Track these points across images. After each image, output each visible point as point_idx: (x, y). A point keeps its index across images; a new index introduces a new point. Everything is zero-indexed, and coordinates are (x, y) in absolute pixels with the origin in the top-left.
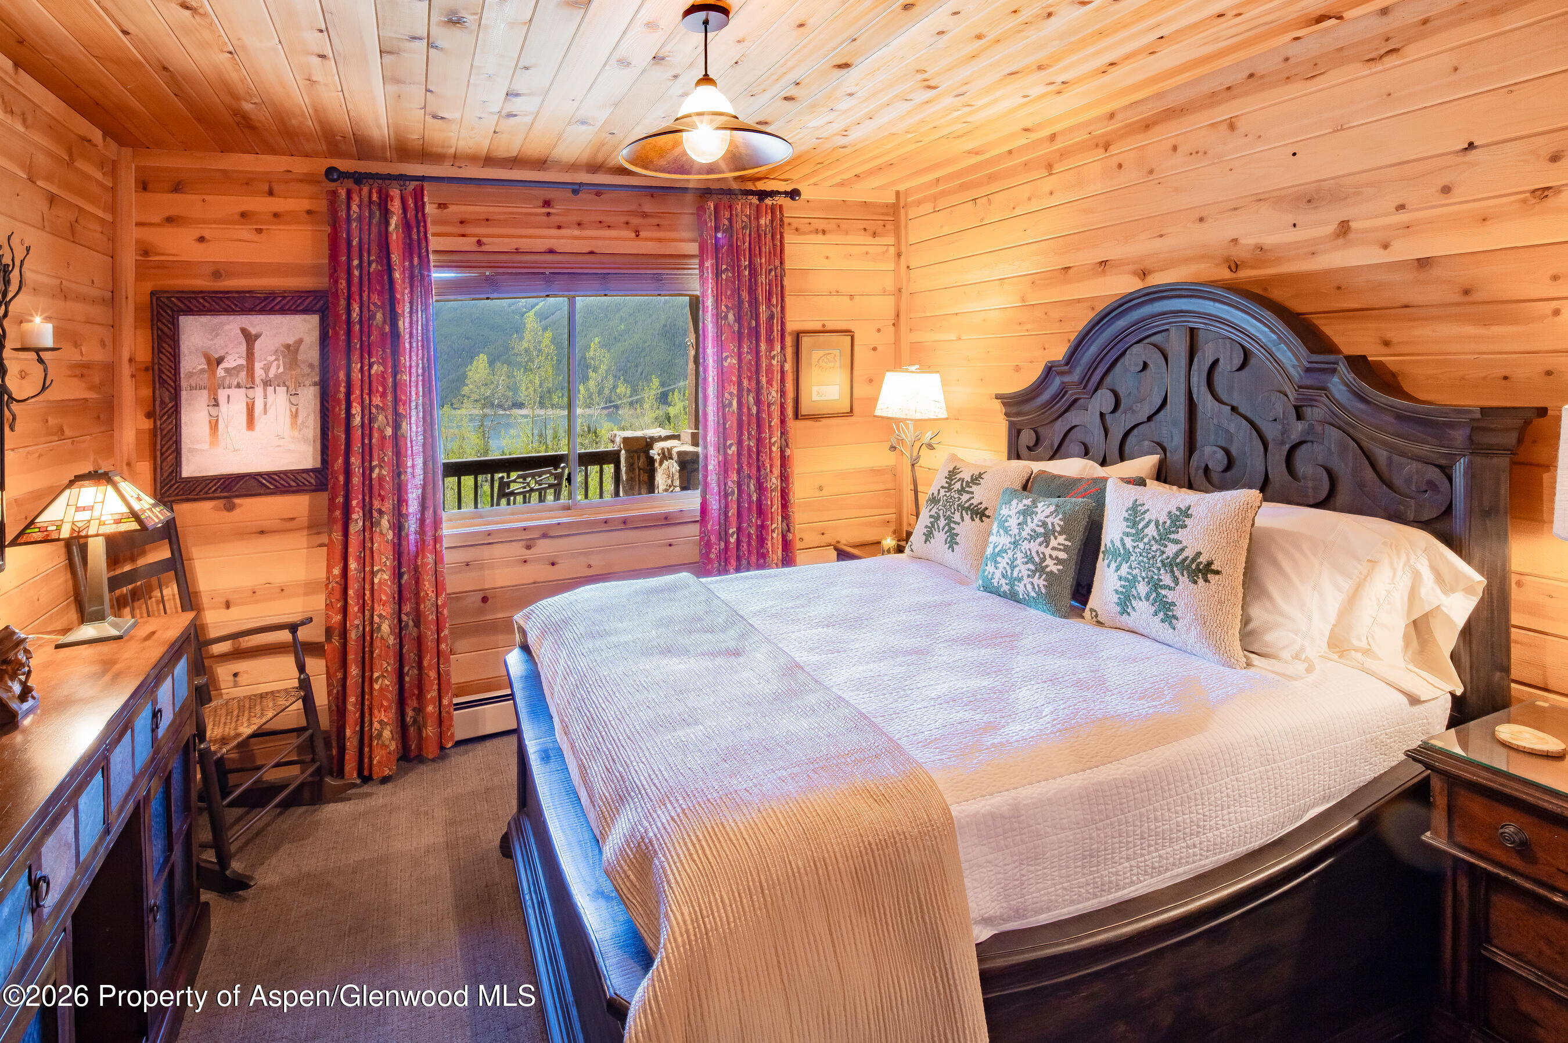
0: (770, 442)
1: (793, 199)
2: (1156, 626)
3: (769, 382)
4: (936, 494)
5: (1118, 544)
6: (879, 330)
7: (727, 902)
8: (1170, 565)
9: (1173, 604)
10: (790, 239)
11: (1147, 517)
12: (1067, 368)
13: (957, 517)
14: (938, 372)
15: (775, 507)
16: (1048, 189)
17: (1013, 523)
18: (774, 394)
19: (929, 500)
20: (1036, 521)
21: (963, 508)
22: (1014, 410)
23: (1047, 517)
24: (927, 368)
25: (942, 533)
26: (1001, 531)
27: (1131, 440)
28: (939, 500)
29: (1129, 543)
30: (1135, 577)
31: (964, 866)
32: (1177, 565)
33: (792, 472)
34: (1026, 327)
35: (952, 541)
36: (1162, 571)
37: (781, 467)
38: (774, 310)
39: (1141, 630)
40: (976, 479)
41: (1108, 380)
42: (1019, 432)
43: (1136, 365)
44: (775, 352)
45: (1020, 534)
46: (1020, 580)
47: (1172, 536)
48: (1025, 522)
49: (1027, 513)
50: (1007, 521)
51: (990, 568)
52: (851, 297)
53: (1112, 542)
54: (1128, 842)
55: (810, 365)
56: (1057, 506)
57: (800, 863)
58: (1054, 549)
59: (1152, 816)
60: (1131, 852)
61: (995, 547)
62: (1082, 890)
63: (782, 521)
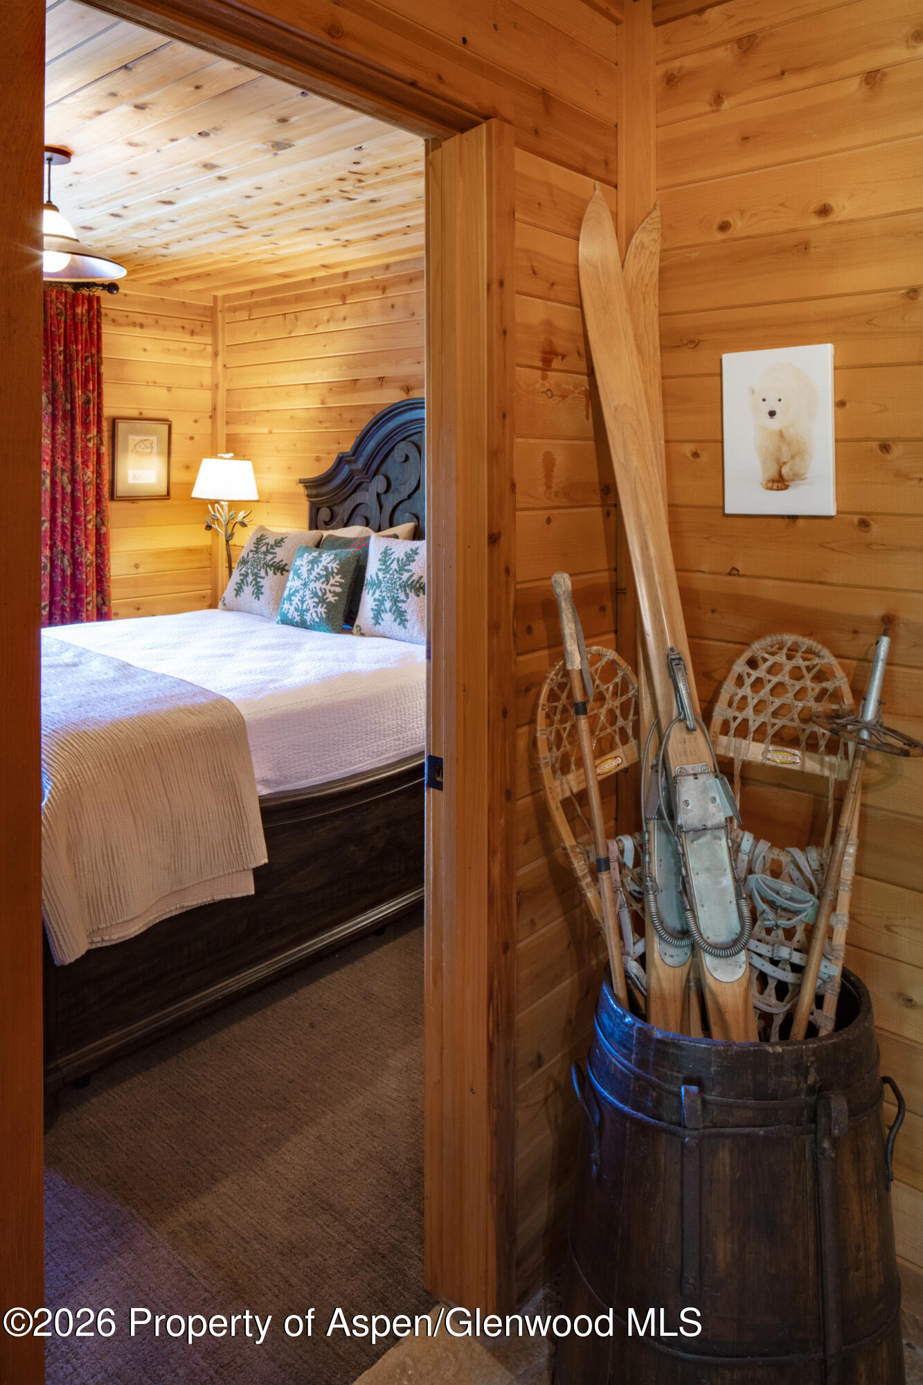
0: (85, 520)
1: (111, 292)
2: (397, 629)
3: (85, 463)
4: (245, 557)
5: (374, 577)
6: (196, 421)
7: (92, 768)
8: (404, 586)
9: (405, 612)
10: (108, 331)
11: (393, 557)
12: (353, 458)
13: (262, 573)
14: (249, 460)
15: (90, 581)
16: (342, 315)
17: (304, 571)
18: (90, 474)
19: (240, 562)
20: (320, 567)
21: (268, 566)
22: (314, 492)
23: (329, 563)
24: (239, 455)
25: (250, 587)
26: (295, 577)
27: (398, 513)
28: (248, 561)
29: (381, 575)
30: (383, 597)
31: (251, 749)
32: (408, 586)
33: (108, 549)
34: (325, 425)
35: (258, 592)
36: (400, 591)
37: (97, 543)
38: (91, 395)
39: (387, 634)
40: (279, 543)
41: (383, 468)
42: (318, 510)
43: (401, 457)
44: (91, 435)
45: (308, 577)
46: (307, 610)
47: (406, 568)
48: (313, 569)
49: (314, 562)
50: (299, 569)
51: (286, 606)
52: (169, 389)
53: (371, 577)
54: (357, 737)
55: (126, 450)
56: (336, 555)
57: (141, 746)
58: (332, 585)
59: (373, 721)
60: (359, 742)
61: (290, 589)
62: (329, 766)
63: (97, 596)
